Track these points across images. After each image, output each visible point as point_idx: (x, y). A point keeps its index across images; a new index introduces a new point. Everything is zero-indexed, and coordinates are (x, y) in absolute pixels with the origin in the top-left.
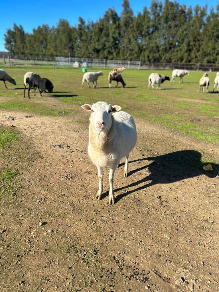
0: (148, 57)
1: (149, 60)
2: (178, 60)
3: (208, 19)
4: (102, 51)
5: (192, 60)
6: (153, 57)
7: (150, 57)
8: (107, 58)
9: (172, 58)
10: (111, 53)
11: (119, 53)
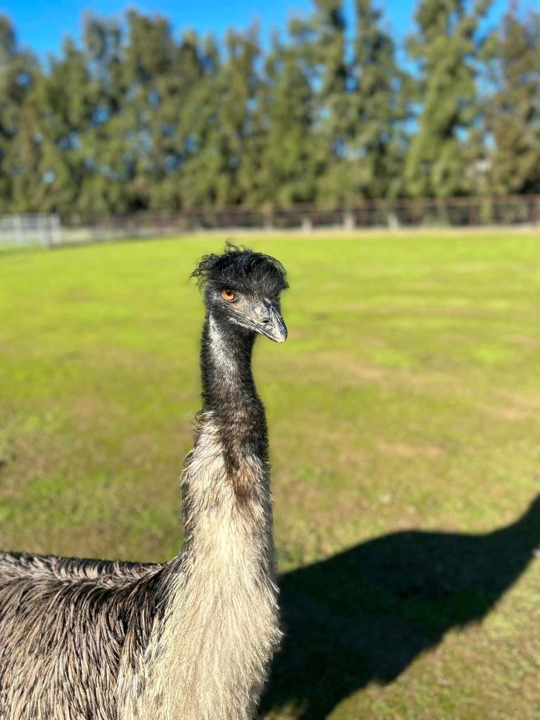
3: (270, 68)
7: (113, 198)
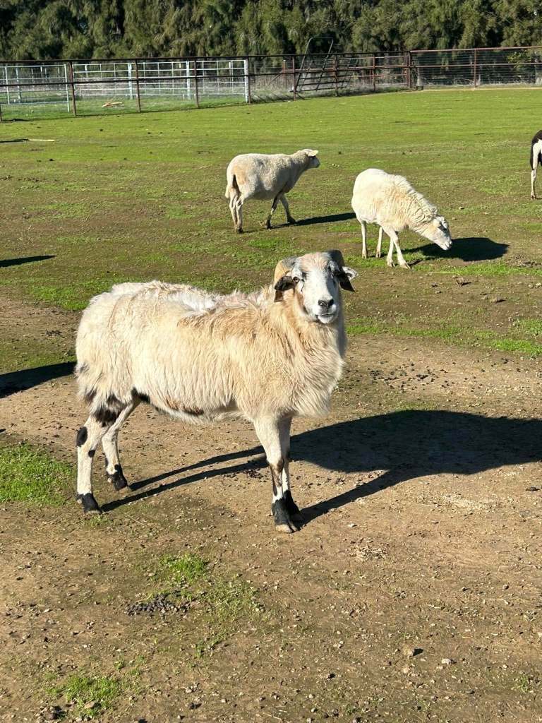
0: (280, 30)
1: (289, 49)
2: (435, 36)
4: (23, 17)
5: (506, 30)
6: (304, 32)
7: (292, 33)
8: (54, 53)
9: (403, 27)
10: (75, 21)
11: (120, 19)
